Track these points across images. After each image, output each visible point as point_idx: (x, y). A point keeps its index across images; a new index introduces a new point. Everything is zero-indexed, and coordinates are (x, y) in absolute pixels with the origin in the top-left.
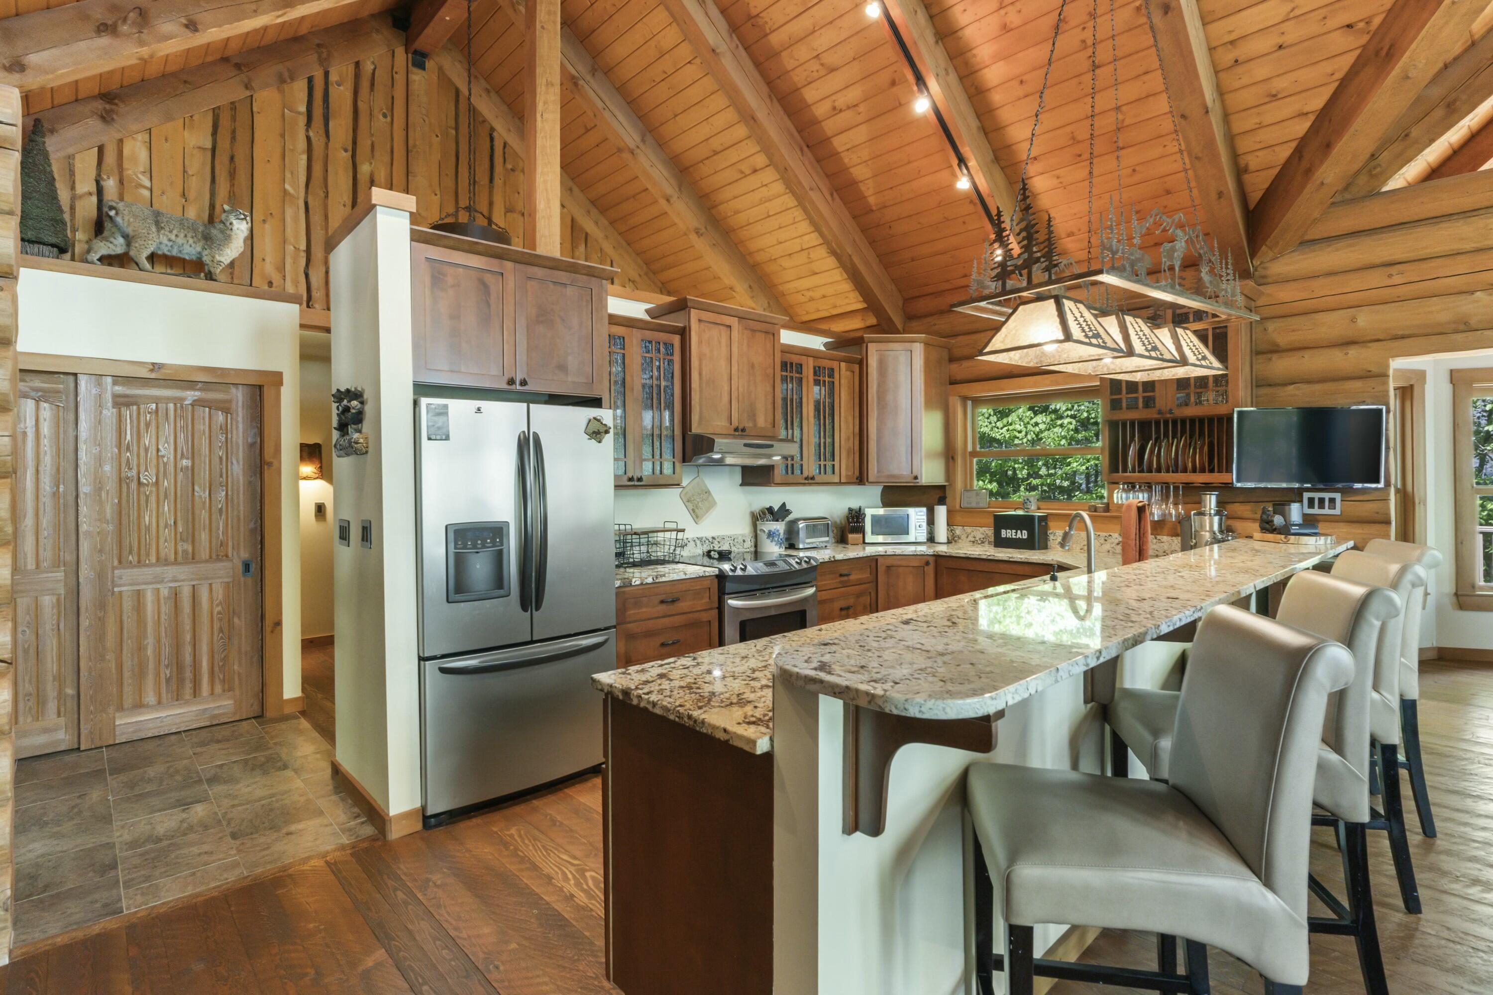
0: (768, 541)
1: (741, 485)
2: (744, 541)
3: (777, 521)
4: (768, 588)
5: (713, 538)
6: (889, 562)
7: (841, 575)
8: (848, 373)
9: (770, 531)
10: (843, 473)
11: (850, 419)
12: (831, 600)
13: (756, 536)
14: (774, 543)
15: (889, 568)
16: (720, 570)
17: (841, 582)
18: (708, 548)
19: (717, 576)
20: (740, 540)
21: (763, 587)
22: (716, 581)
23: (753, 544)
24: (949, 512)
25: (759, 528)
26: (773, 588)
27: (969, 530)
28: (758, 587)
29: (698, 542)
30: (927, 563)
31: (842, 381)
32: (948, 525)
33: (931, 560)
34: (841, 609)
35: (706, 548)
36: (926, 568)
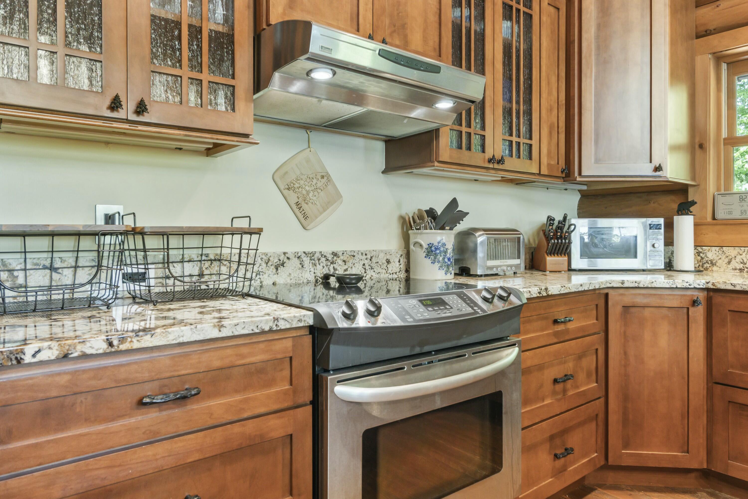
0: (428, 261)
1: (383, 172)
2: (388, 262)
3: (443, 228)
4: (428, 353)
5: (335, 254)
6: (628, 300)
7: (556, 322)
8: (552, 10)
9: (430, 246)
10: (545, 160)
11: (554, 79)
12: (540, 368)
13: (408, 255)
14: (437, 265)
15: (626, 308)
16: (317, 316)
17: (556, 334)
18: (325, 271)
19: (312, 329)
20: (382, 259)
21: (417, 350)
22: (308, 341)
23: (403, 267)
24: (696, 225)
25: (412, 241)
26: (438, 352)
27: (732, 252)
28: (406, 351)
29: (306, 260)
30: (695, 303)
31: (544, 18)
32: (696, 246)
33: (702, 296)
34: (555, 381)
35: (321, 271)
36: (692, 310)
